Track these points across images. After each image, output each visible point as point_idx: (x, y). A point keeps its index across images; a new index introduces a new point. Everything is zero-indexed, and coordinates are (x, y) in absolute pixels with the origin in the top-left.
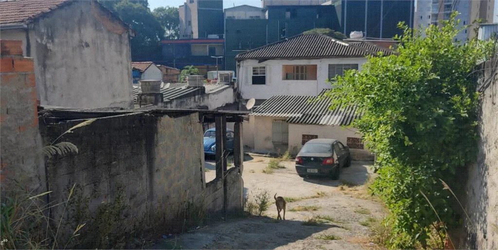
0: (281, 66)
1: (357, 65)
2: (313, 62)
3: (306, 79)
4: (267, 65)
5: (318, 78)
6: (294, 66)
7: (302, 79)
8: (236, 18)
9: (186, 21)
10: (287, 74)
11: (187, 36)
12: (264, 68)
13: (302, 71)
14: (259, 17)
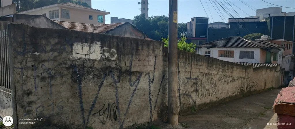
0: (218, 51)
1: (254, 51)
2: (232, 49)
3: (230, 57)
4: (211, 50)
5: (234, 57)
6: (225, 51)
7: (228, 57)
8: (214, 28)
9: (190, 29)
10: (221, 55)
11: (190, 36)
12: (210, 51)
13: (229, 54)
14: (225, 27)
